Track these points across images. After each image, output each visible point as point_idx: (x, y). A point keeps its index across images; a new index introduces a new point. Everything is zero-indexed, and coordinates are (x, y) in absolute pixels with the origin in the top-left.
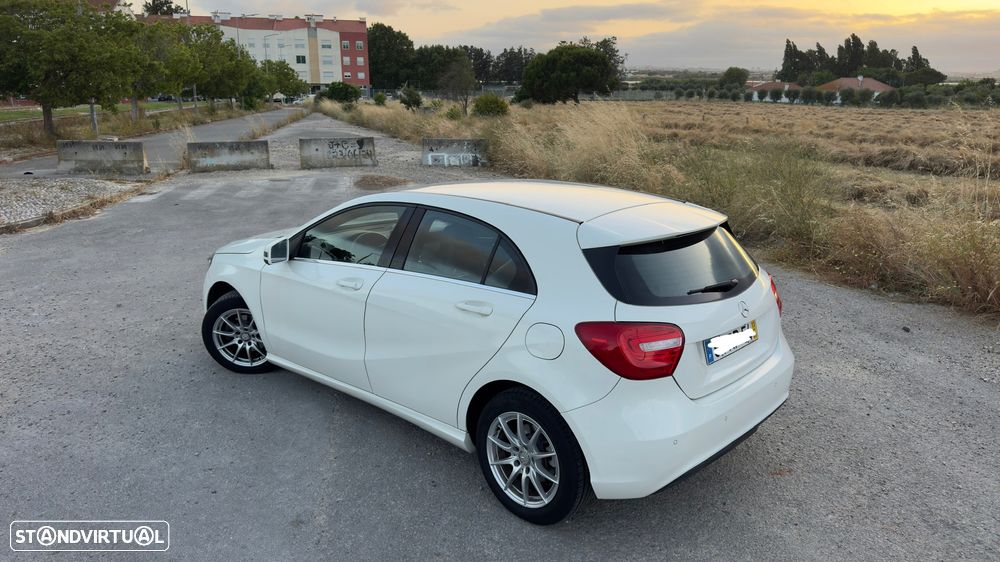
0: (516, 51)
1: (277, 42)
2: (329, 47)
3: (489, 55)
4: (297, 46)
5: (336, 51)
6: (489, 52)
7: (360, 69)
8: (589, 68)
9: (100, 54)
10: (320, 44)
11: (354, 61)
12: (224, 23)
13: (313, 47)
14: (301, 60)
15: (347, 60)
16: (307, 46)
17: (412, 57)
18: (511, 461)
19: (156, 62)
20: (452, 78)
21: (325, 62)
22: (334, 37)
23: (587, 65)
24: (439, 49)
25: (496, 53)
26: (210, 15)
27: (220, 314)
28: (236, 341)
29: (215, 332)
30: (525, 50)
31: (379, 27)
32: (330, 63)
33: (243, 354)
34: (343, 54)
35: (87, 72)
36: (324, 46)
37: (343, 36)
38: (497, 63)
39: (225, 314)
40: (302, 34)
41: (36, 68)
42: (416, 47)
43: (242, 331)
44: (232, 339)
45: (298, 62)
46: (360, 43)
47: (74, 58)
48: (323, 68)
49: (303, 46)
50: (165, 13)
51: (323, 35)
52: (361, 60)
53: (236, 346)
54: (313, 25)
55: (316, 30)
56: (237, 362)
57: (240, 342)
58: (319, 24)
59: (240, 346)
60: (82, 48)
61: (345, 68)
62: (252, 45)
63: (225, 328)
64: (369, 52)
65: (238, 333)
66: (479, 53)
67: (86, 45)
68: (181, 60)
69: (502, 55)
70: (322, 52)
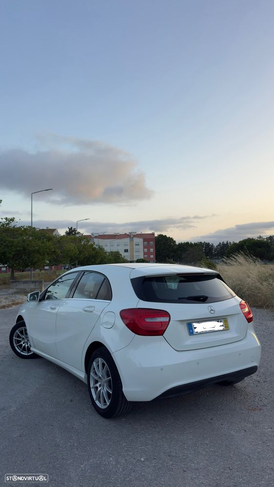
0: (225, 243)
1: (116, 244)
2: (138, 245)
3: (212, 246)
4: (125, 245)
5: (141, 247)
6: (213, 244)
7: (152, 254)
8: (260, 249)
9: (34, 247)
10: (134, 243)
11: (149, 250)
12: (96, 237)
13: (132, 245)
14: (126, 251)
15: (146, 250)
16: (129, 245)
17: (175, 247)
18: (98, 385)
19: (57, 250)
20: (189, 254)
21: (136, 252)
22: (140, 241)
23: (259, 248)
24: (187, 243)
25: (215, 245)
26: (90, 234)
27: (16, 330)
28: (22, 343)
29: (14, 338)
30: (230, 242)
31: (161, 236)
32: (139, 251)
33: (24, 349)
34: (144, 247)
35: (29, 254)
36: (136, 245)
37: (145, 240)
38: (217, 249)
39: (19, 329)
40: (127, 240)
41: (10, 253)
42: (177, 243)
43: (25, 338)
44: (21, 341)
45: (125, 251)
46: (152, 243)
47: (24, 249)
48: (135, 254)
49: (127, 245)
50: (73, 234)
51: (136, 240)
52: (152, 250)
53: (22, 345)
54: (132, 236)
55: (133, 238)
56: (22, 353)
57: (24, 343)
58: (135, 236)
59: (23, 345)
60: (28, 245)
61: (145, 254)
62: (106, 246)
63: (18, 336)
64: (156, 246)
65: (23, 339)
66: (207, 245)
67: (30, 244)
68: (70, 250)
69: (219, 245)
70: (135, 247)
